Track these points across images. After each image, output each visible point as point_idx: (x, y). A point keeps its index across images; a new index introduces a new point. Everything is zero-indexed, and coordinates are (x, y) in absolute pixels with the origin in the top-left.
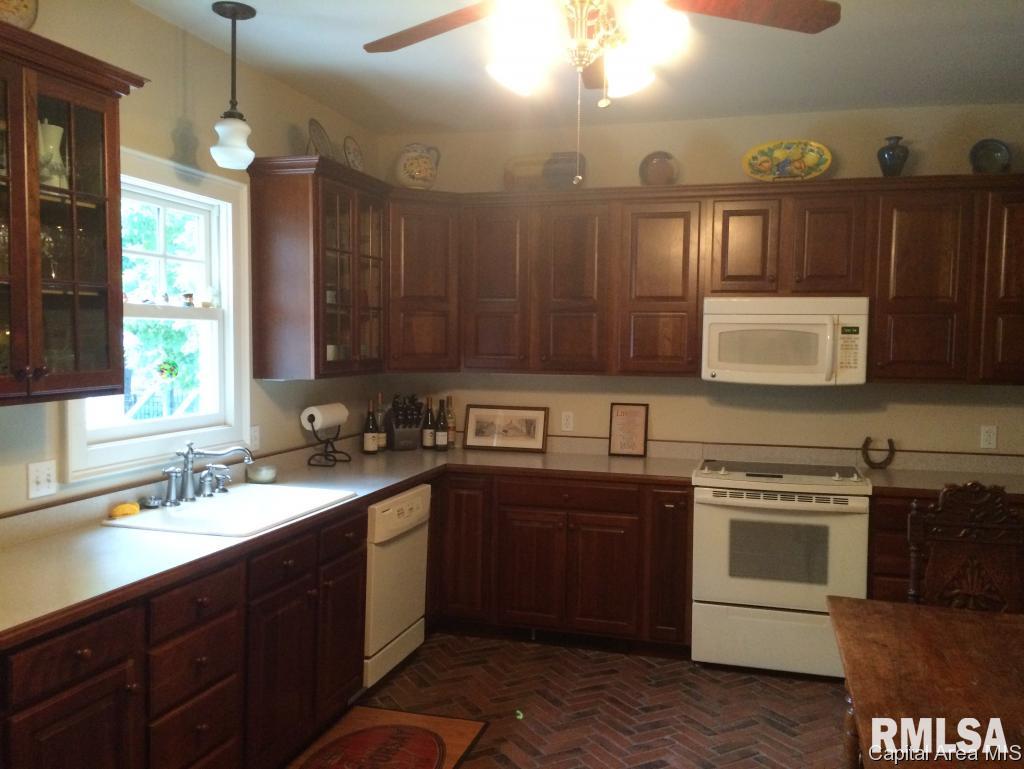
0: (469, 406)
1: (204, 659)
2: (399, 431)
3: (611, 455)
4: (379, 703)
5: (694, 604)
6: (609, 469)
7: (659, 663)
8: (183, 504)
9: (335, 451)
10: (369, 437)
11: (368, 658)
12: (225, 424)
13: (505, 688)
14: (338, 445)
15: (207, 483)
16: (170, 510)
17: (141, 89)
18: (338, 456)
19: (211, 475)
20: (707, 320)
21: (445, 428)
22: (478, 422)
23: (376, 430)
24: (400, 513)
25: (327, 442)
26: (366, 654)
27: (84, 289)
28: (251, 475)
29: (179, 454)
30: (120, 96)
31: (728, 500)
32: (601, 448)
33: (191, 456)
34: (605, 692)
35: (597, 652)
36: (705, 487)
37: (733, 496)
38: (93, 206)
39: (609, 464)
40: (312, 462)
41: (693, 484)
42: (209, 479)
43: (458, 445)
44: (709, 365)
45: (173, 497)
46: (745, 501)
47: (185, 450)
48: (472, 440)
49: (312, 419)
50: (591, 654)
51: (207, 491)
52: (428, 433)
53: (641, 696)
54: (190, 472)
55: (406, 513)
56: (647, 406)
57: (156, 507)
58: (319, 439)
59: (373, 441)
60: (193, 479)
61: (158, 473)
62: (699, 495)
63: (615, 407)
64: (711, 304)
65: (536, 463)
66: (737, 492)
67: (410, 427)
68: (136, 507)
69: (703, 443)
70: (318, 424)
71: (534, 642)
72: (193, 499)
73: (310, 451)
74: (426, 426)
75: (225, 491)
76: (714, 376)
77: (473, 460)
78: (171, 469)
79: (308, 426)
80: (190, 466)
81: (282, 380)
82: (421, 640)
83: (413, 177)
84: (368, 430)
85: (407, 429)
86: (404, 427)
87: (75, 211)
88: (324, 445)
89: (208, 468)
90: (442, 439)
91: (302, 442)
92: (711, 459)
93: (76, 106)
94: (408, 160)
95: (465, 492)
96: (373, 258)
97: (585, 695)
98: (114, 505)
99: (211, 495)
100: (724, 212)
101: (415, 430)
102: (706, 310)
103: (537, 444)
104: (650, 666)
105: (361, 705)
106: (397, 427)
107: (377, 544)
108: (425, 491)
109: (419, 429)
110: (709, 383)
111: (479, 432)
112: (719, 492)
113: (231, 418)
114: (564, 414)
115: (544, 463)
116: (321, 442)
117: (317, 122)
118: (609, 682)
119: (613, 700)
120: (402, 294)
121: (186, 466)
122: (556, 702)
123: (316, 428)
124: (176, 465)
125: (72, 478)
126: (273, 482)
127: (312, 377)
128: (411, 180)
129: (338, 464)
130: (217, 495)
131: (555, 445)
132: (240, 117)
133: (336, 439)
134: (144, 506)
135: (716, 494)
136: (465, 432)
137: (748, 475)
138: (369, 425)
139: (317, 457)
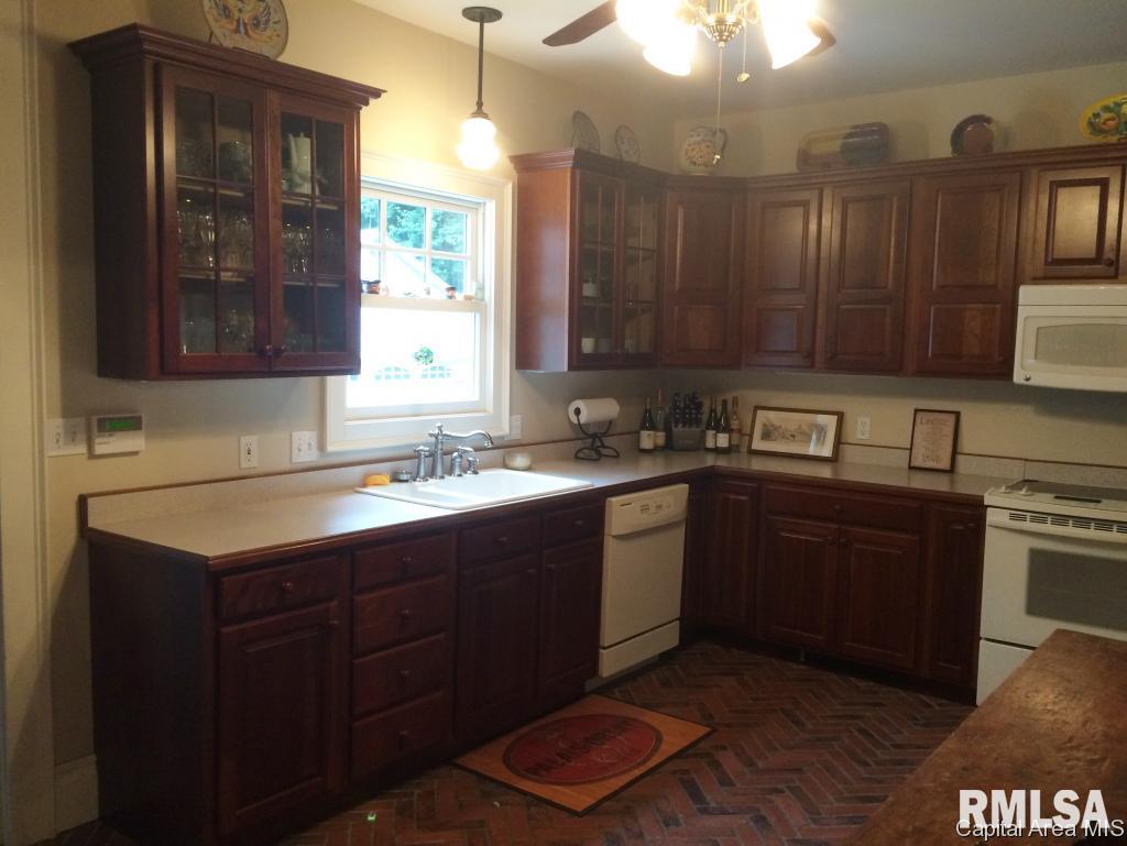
0: (757, 408)
1: (407, 612)
2: (678, 430)
3: (911, 468)
4: (617, 694)
5: (982, 642)
6: (909, 483)
7: (939, 705)
8: (431, 481)
9: (604, 447)
10: (645, 434)
11: (604, 648)
12: (485, 411)
13: (751, 702)
14: (608, 441)
15: (457, 464)
16: (419, 485)
17: (379, 100)
18: (604, 451)
19: (461, 456)
20: (1022, 313)
21: (728, 430)
22: (765, 425)
23: (653, 427)
24: (645, 508)
25: (594, 436)
26: (601, 643)
27: (324, 281)
28: (507, 462)
29: (431, 435)
30: (361, 108)
31: (1028, 525)
32: (901, 459)
33: (440, 437)
34: (859, 722)
35: (871, 684)
36: (1000, 507)
37: (1033, 520)
38: (335, 208)
39: (909, 479)
40: (579, 455)
41: (986, 503)
42: (458, 460)
43: (744, 449)
44: (1022, 367)
45: (422, 473)
46: (1048, 528)
47: (437, 432)
48: (758, 444)
49: (578, 411)
50: (862, 684)
51: (457, 472)
52: (710, 433)
53: (900, 732)
54: (439, 452)
55: (653, 509)
56: (958, 414)
57: (407, 481)
58: (584, 432)
59: (648, 439)
60: (442, 459)
61: (409, 452)
62: (992, 517)
63: (919, 415)
64: (1027, 293)
65: (825, 472)
66: (1040, 517)
67: (690, 426)
68: (386, 479)
69: (1026, 460)
70: (584, 418)
71: (803, 663)
72: (442, 477)
73: (579, 444)
74: (708, 427)
75: (475, 473)
76: (1028, 379)
77: (758, 465)
78: (421, 448)
79: (574, 419)
80: (440, 446)
81: (541, 372)
82: (675, 642)
83: (695, 164)
84: (643, 427)
85: (687, 429)
86: (684, 426)
87: (315, 212)
88: (591, 440)
89: (457, 450)
90: (723, 440)
91: (569, 433)
92: (1036, 479)
93: (317, 121)
94: (690, 145)
95: (732, 497)
96: (643, 249)
97: (834, 722)
98: (367, 476)
99: (460, 475)
100: (1052, 183)
101: (695, 430)
102: (1021, 301)
103: (827, 451)
104: (928, 706)
105: (600, 694)
106: (676, 426)
107: (614, 536)
108: (682, 489)
109: (699, 430)
110: (1021, 387)
111: (766, 436)
112: (1017, 515)
113: (490, 406)
114: (860, 420)
115: (835, 471)
116: (589, 436)
117: (583, 114)
118: (868, 714)
119: (861, 731)
120: (677, 287)
121: (436, 446)
122: (797, 723)
123: (582, 422)
124: (425, 445)
125: (331, 448)
126: (528, 469)
127: (566, 369)
128: (692, 167)
129: (603, 458)
130: (469, 476)
131: (849, 453)
132: (486, 116)
133: (605, 434)
134: (396, 479)
135: (1013, 517)
136: (751, 436)
137: (1056, 497)
138: (648, 423)
139: (586, 451)
